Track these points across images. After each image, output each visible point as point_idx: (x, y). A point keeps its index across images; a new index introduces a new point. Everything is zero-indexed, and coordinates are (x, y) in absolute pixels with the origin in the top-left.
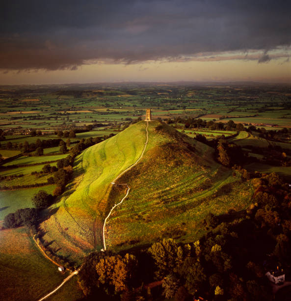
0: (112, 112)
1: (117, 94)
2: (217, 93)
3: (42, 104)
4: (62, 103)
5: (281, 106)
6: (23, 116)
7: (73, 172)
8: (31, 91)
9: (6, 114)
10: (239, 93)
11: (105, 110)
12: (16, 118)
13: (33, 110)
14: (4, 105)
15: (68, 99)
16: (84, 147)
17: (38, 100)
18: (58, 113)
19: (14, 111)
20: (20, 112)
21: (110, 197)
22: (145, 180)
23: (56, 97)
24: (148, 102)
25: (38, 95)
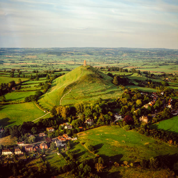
0: (77, 64)
1: (81, 54)
2: (141, 55)
3: (38, 59)
4: (49, 59)
5: (174, 63)
6: (27, 65)
7: (51, 85)
8: (32, 52)
9: (18, 64)
10: (153, 55)
11: (73, 63)
12: (24, 66)
13: (33, 62)
14: (17, 59)
15: (53, 57)
16: (57, 77)
17: (36, 57)
18: (47, 64)
19: (22, 63)
20: (26, 63)
21: (64, 91)
22: (78, 87)
23: (46, 55)
24: (98, 59)
25: (36, 54)
